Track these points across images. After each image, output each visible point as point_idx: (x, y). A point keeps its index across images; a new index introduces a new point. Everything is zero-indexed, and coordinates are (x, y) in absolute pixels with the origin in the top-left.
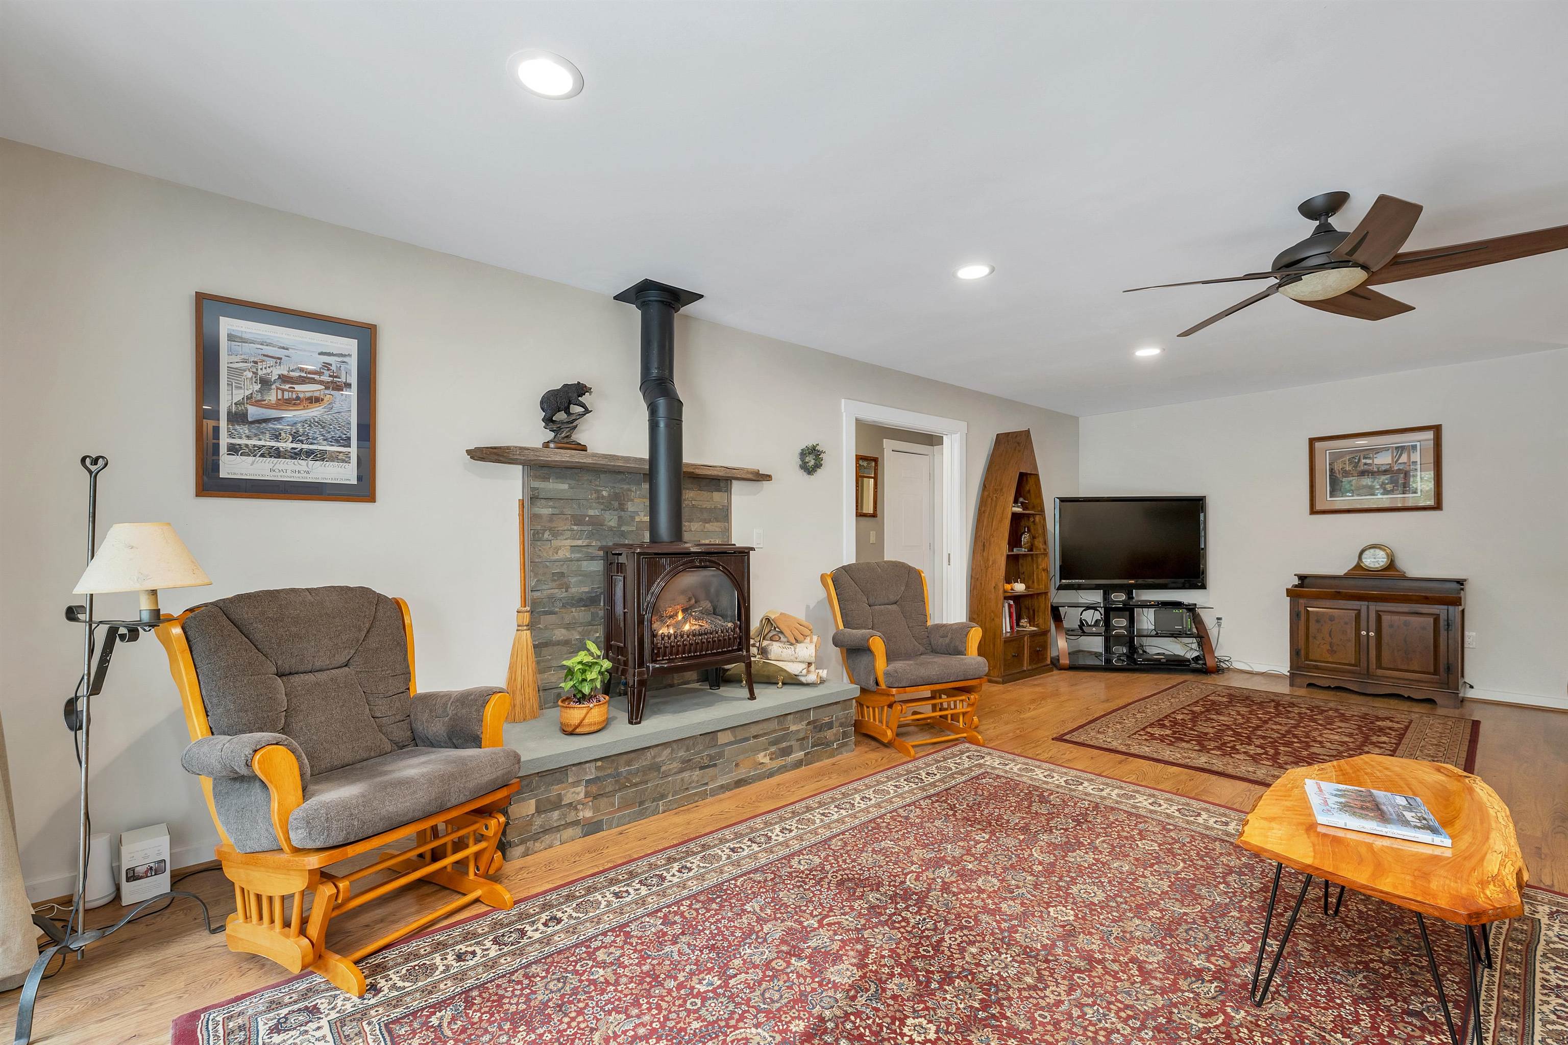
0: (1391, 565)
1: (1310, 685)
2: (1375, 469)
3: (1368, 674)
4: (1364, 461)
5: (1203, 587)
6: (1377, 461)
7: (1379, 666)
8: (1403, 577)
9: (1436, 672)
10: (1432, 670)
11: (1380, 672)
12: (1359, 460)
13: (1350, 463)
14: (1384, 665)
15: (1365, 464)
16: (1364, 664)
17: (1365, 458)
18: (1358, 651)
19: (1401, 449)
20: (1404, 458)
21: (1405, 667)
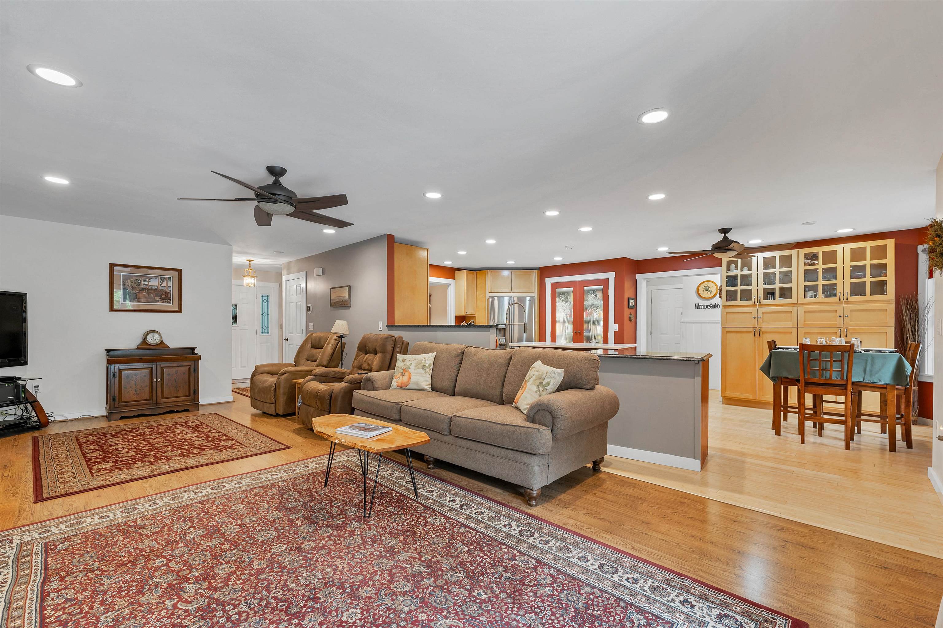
0: (162, 342)
1: (122, 418)
2: (150, 288)
3: (157, 403)
4: (143, 282)
5: (25, 363)
6: (150, 283)
7: (163, 397)
8: (168, 348)
9: (189, 395)
10: (188, 394)
11: (163, 401)
12: (141, 282)
13: (136, 282)
14: (165, 396)
15: (144, 284)
16: (154, 398)
17: (144, 281)
18: (151, 392)
19: (163, 279)
20: (164, 284)
21: (176, 395)
